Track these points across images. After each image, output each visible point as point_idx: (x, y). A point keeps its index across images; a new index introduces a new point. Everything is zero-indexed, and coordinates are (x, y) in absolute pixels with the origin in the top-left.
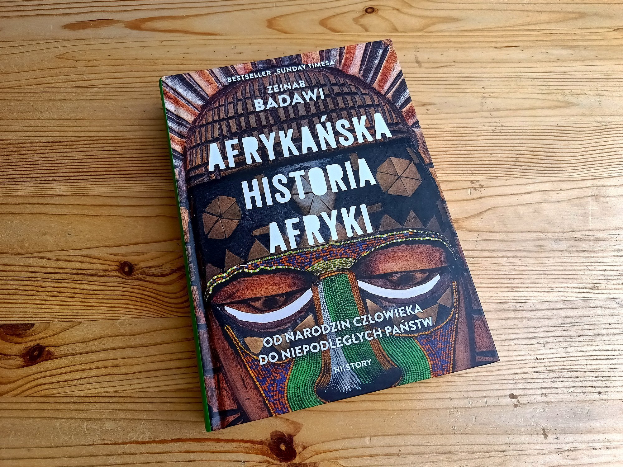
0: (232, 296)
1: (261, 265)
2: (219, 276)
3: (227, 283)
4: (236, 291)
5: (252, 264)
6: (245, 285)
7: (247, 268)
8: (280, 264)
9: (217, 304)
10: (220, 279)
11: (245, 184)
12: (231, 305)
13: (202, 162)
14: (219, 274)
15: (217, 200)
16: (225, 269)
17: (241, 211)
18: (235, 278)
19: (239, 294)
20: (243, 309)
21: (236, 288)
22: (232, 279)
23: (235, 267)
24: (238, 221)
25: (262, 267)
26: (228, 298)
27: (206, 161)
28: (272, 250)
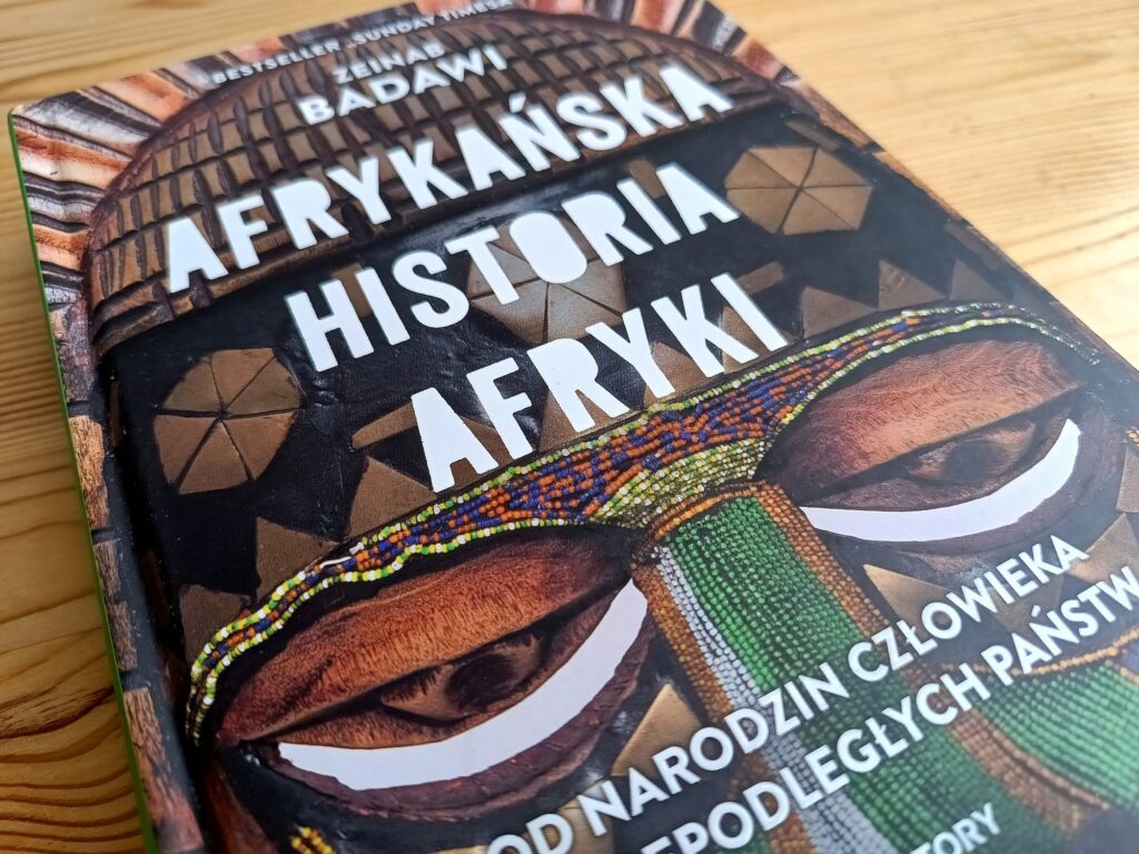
0: (305, 691)
1: (407, 541)
2: (240, 624)
3: (276, 644)
4: (321, 670)
5: (368, 547)
6: (353, 631)
7: (351, 567)
8: (483, 520)
9: (243, 744)
10: (244, 633)
11: (299, 304)
12: (308, 730)
13: (143, 274)
14: (237, 617)
15: (203, 367)
16: (260, 592)
17: (297, 381)
18: (305, 616)
19: (333, 676)
20: (363, 737)
21: (319, 656)
22: (294, 626)
23: (301, 576)
24: (290, 414)
25: (413, 549)
26: (291, 703)
27: (158, 268)
28: (442, 479)
